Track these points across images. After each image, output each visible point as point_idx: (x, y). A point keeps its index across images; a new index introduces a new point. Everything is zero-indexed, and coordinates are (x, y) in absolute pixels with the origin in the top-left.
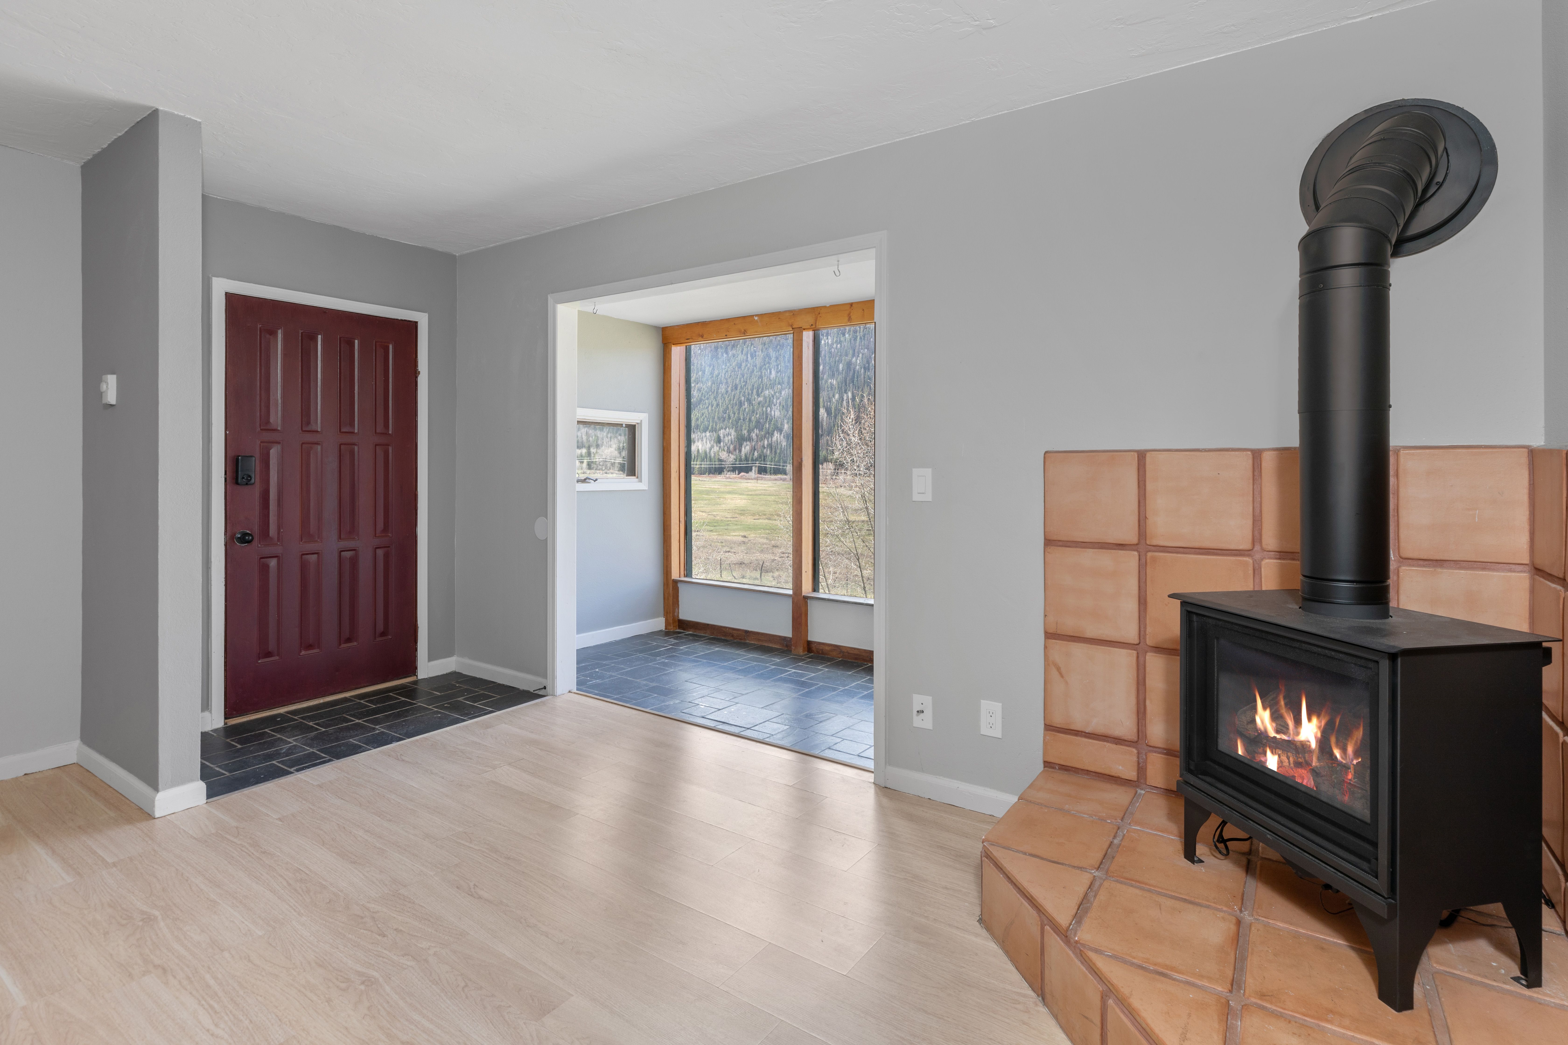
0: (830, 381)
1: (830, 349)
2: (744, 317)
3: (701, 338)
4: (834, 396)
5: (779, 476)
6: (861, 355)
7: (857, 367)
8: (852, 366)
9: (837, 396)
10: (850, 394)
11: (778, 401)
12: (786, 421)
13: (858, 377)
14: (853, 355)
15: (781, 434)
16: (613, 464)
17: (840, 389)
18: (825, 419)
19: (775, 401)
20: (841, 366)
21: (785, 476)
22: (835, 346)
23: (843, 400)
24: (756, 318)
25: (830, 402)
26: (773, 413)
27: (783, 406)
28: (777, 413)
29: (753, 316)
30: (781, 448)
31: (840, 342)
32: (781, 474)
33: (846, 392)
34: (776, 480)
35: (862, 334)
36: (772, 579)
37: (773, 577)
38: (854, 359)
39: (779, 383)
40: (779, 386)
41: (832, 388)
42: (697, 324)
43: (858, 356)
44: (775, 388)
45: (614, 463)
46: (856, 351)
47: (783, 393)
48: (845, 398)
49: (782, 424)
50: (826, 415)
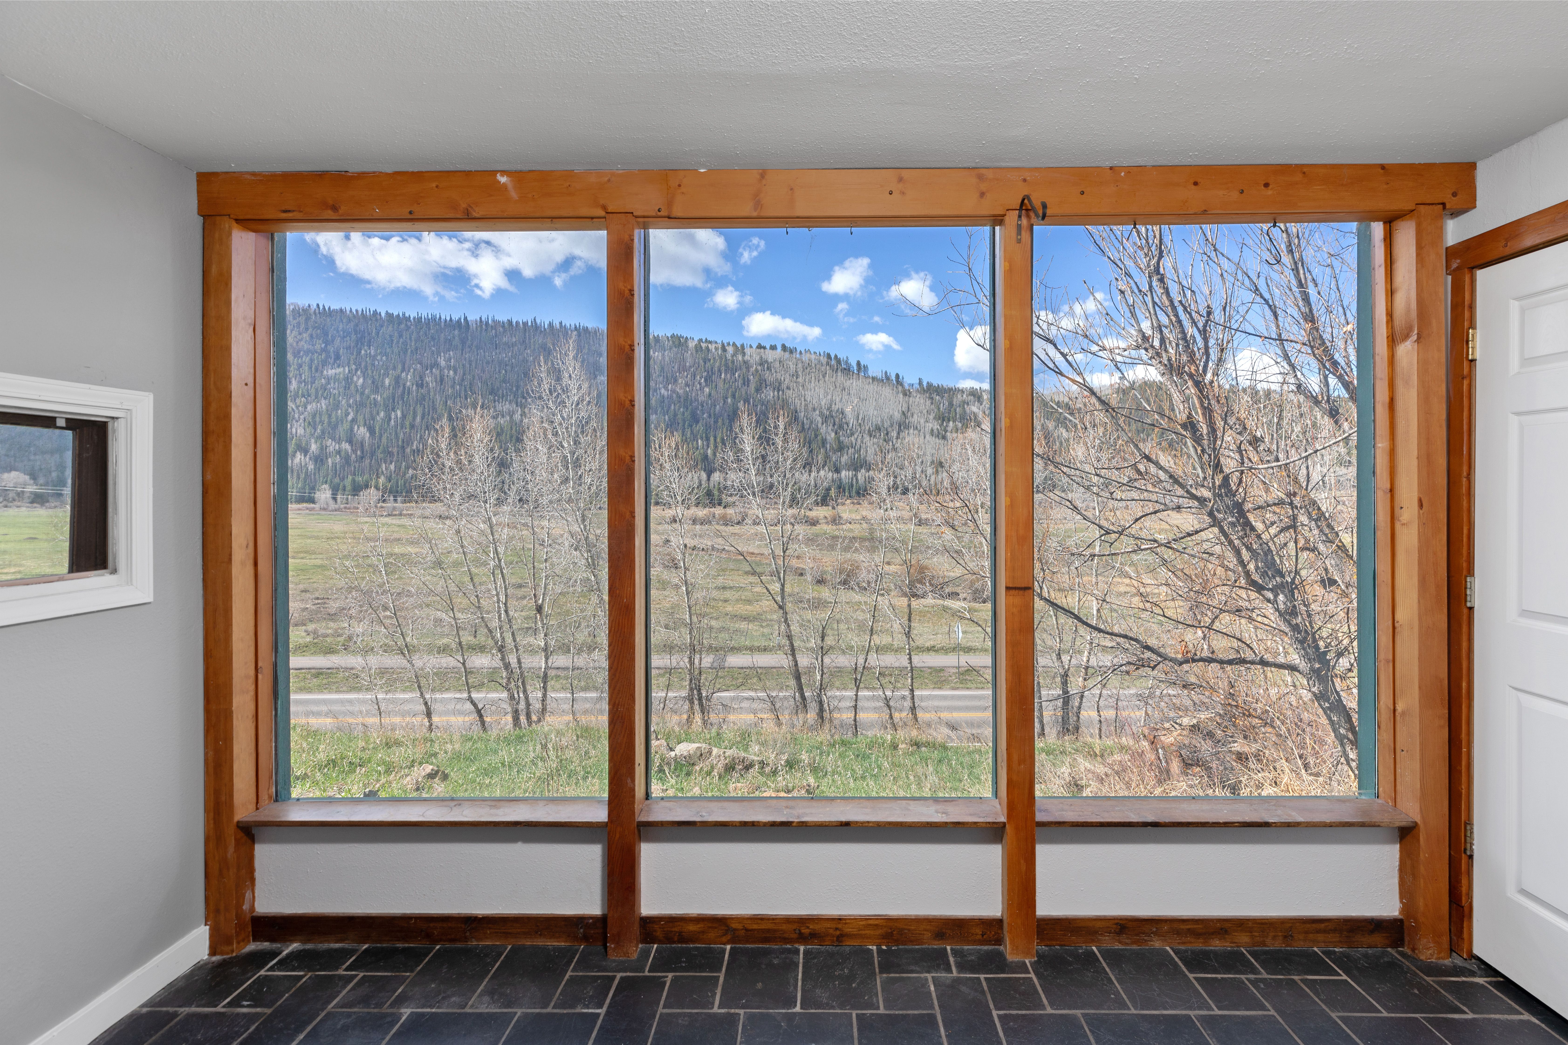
0: (373, 396)
1: (373, 360)
2: (468, 174)
3: (330, 212)
4: (378, 414)
5: (305, 505)
6: (412, 370)
7: (408, 383)
8: (401, 382)
9: (382, 414)
10: (399, 413)
11: (302, 417)
12: (313, 441)
13: (409, 393)
14: (403, 370)
15: (305, 456)
16: (20, 495)
17: (386, 406)
18: (367, 439)
19: (296, 416)
20: (387, 381)
21: (312, 505)
22: (379, 358)
23: (390, 419)
24: (503, 179)
25: (374, 420)
26: (294, 430)
27: (309, 423)
28: (301, 431)
29: (494, 173)
30: (307, 472)
31: (386, 355)
32: (307, 502)
33: (393, 410)
34: (299, 509)
35: (413, 347)
36: (304, 634)
37: (306, 631)
38: (404, 375)
39: (303, 396)
40: (303, 399)
41: (375, 405)
42: (320, 176)
43: (409, 371)
44: (298, 401)
45: (23, 492)
46: (406, 366)
47: (309, 407)
48: (393, 417)
49: (308, 444)
50: (368, 435)
